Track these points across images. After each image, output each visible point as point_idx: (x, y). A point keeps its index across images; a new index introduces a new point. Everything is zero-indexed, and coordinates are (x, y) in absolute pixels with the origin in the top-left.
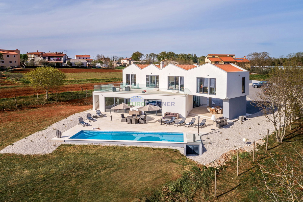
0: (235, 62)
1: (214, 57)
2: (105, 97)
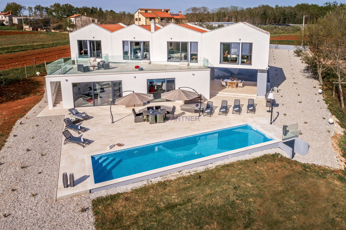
0: (173, 18)
1: (147, 12)
2: (72, 83)
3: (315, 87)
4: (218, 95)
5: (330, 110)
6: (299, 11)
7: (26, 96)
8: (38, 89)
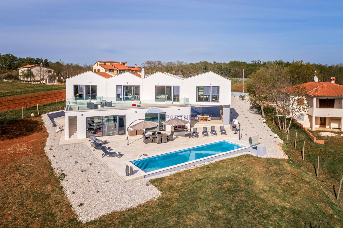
0: (130, 70)
1: (106, 64)
2: (87, 117)
3: (260, 119)
4: (195, 126)
5: (273, 131)
6: (233, 67)
7: (31, 133)
8: (40, 128)
